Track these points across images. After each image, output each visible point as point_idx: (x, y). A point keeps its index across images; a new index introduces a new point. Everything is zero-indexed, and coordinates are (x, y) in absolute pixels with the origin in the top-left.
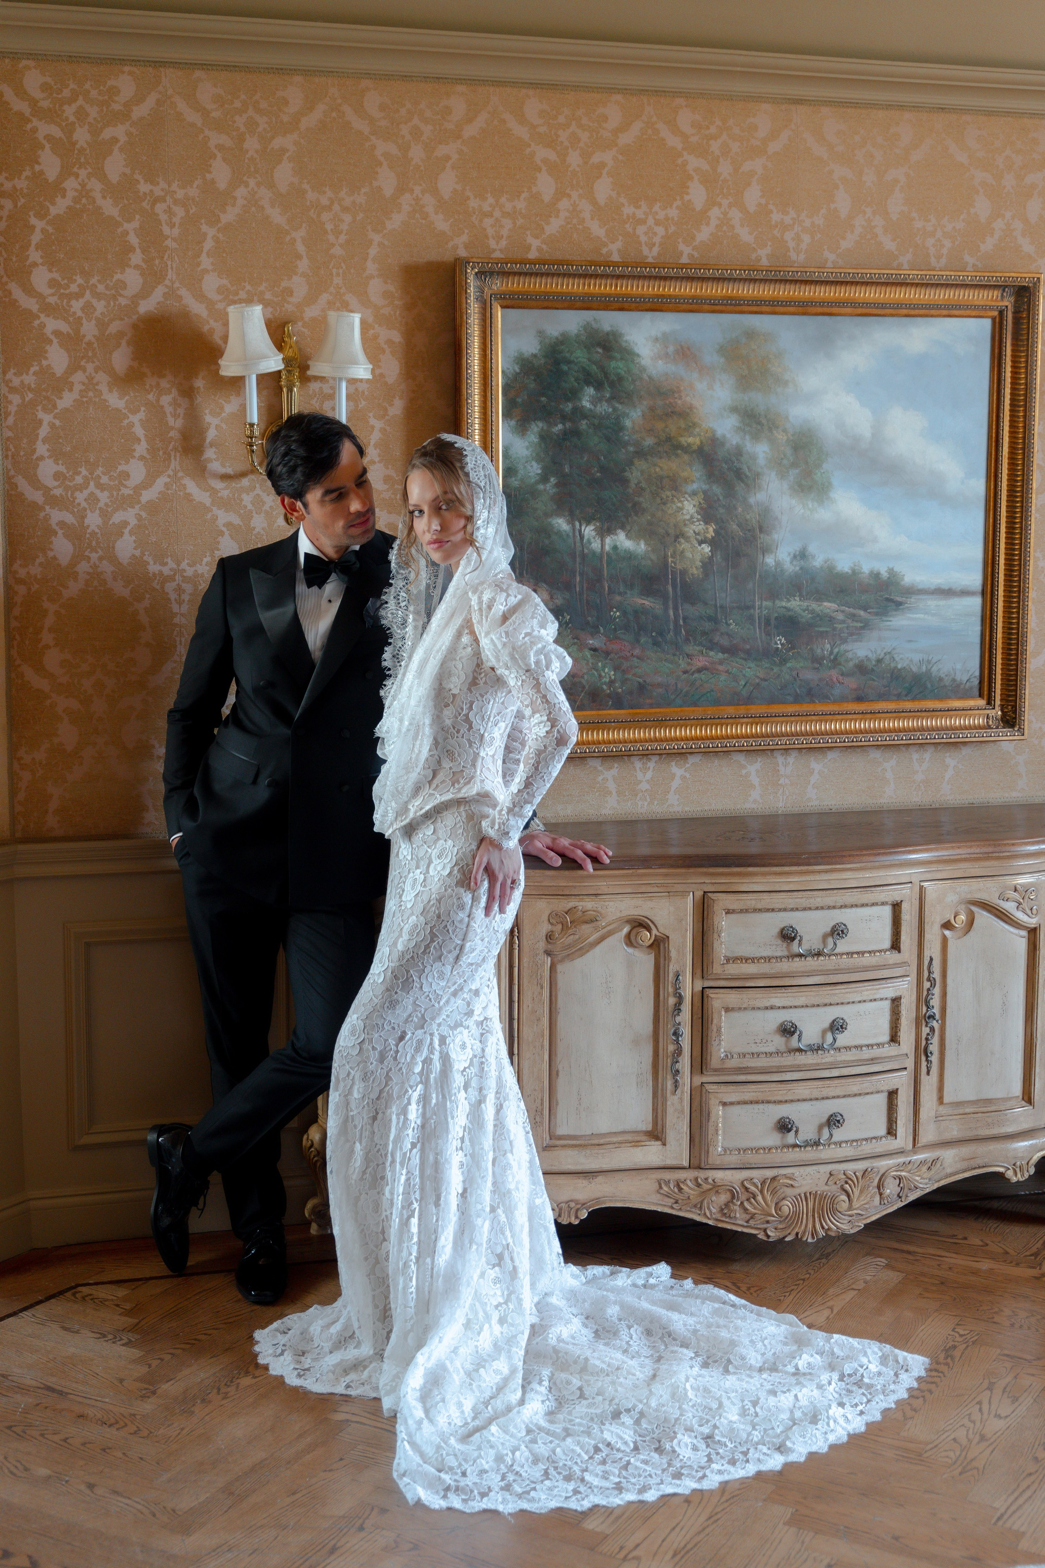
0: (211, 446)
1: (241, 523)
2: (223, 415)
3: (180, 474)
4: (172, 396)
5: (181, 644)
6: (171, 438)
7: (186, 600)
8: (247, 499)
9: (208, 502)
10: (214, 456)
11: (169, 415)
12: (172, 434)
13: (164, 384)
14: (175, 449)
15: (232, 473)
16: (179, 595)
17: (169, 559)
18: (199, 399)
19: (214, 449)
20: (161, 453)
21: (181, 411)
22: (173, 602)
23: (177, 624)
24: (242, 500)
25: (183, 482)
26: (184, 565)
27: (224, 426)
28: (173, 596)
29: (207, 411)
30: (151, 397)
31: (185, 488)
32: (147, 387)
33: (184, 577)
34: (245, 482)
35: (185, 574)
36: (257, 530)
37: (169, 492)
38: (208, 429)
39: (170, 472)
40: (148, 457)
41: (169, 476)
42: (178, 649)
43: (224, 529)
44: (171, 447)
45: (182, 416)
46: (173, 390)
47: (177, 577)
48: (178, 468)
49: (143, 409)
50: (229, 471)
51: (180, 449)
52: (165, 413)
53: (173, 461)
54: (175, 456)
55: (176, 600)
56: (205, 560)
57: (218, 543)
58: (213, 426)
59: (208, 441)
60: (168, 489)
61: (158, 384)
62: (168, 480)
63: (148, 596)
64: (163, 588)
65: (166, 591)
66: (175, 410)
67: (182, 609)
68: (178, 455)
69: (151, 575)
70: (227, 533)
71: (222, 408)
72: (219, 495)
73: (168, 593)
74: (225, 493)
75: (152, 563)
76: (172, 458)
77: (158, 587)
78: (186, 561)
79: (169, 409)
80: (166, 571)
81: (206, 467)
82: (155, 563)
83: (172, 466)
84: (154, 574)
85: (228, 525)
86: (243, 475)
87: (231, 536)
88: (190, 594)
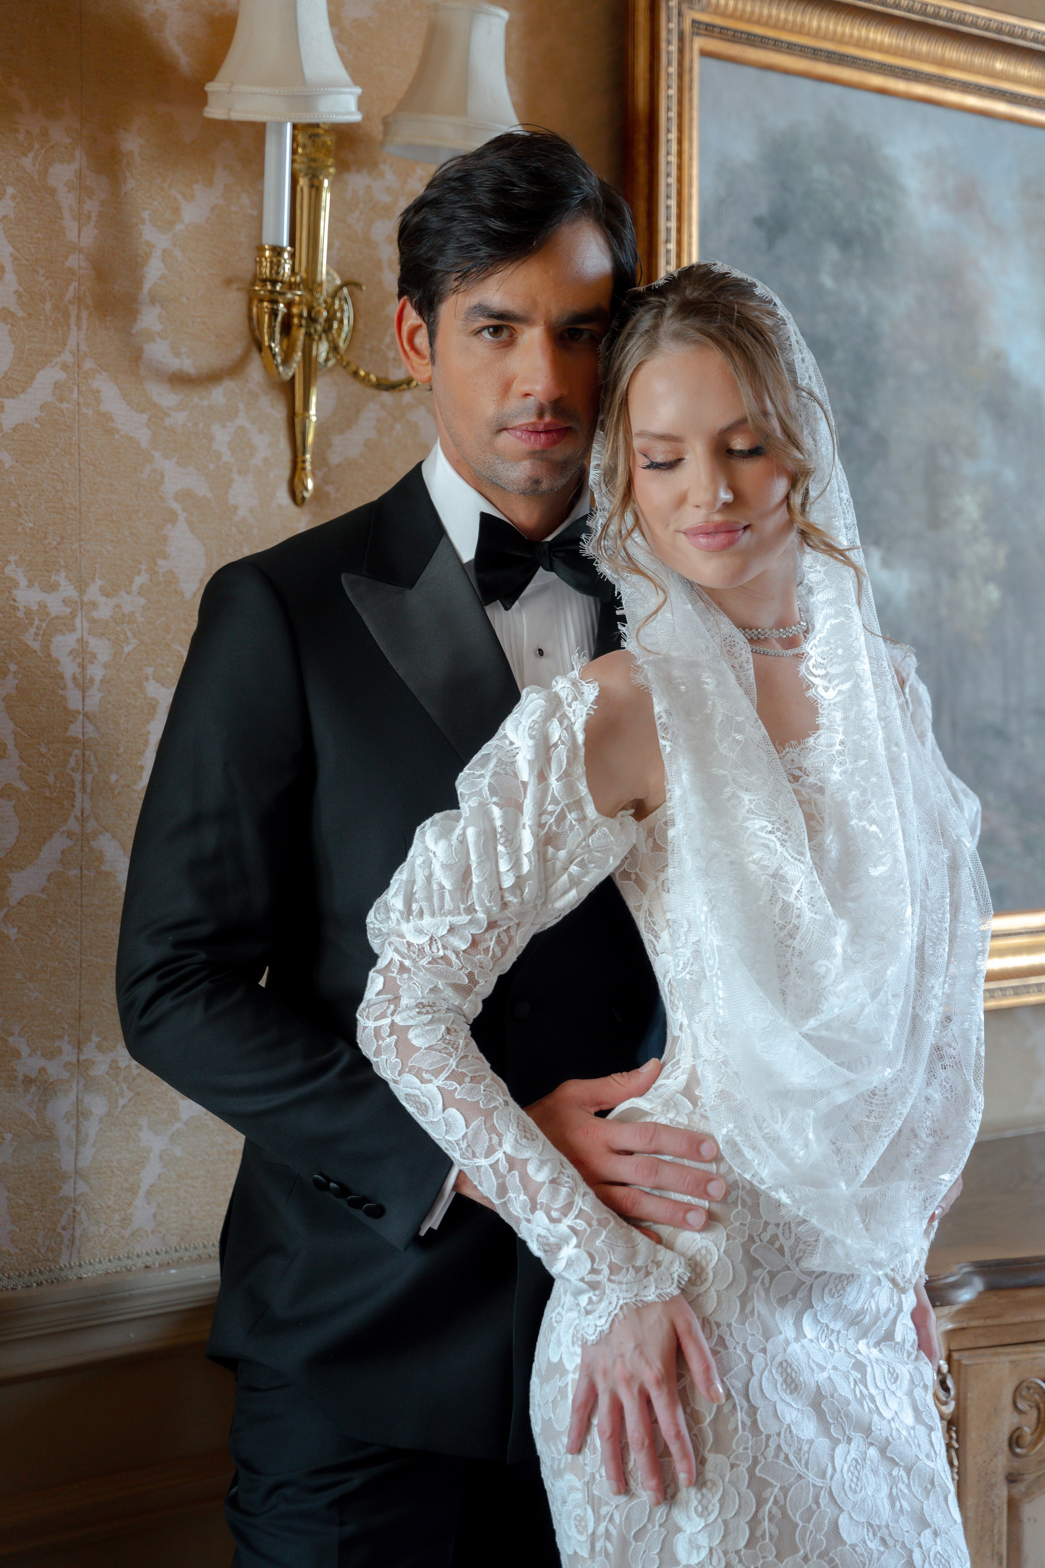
0: (153, 302)
1: (209, 495)
2: (179, 227)
3: (88, 364)
4: (75, 166)
5: (83, 789)
6: (71, 270)
7: (98, 678)
8: (222, 436)
9: (143, 436)
10: (159, 327)
11: (67, 214)
12: (74, 261)
13: (59, 134)
14: (79, 300)
15: (192, 371)
16: (83, 667)
17: (63, 574)
18: (131, 183)
19: (157, 310)
20: (48, 306)
21: (92, 206)
22: (70, 683)
23: (76, 741)
24: (211, 439)
25: (95, 384)
26: (93, 592)
27: (178, 253)
28: (69, 668)
29: (146, 215)
30: (27, 162)
31: (98, 400)
32: (21, 137)
33: (94, 621)
34: (218, 394)
35: (95, 615)
36: (241, 513)
37: (64, 406)
38: (148, 256)
39: (67, 357)
40: (20, 313)
41: (64, 367)
42: (78, 804)
43: (176, 506)
44: (70, 295)
45: (94, 218)
46: (77, 153)
47: (78, 621)
48: (84, 348)
49: (10, 190)
50: (188, 365)
51: (89, 301)
52: (59, 208)
53: (74, 328)
54: (78, 317)
55: (74, 678)
56: (139, 580)
57: (165, 539)
58: (157, 253)
59: (147, 286)
60: (61, 400)
61: (45, 133)
62: (62, 376)
63: (13, 667)
64: (46, 646)
65: (54, 655)
66: (80, 202)
67: (88, 701)
68: (85, 314)
69: (20, 614)
70: (182, 516)
71: (176, 210)
72: (168, 422)
73: (58, 662)
74: (180, 418)
75: (23, 583)
76: (73, 320)
77: (36, 646)
78: (99, 583)
79: (67, 200)
80: (55, 606)
81: (140, 351)
82: (30, 585)
83: (72, 342)
84: (28, 612)
85: (185, 496)
86: (213, 377)
87: (190, 524)
88: (106, 666)
